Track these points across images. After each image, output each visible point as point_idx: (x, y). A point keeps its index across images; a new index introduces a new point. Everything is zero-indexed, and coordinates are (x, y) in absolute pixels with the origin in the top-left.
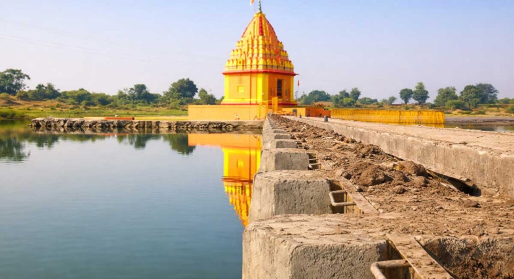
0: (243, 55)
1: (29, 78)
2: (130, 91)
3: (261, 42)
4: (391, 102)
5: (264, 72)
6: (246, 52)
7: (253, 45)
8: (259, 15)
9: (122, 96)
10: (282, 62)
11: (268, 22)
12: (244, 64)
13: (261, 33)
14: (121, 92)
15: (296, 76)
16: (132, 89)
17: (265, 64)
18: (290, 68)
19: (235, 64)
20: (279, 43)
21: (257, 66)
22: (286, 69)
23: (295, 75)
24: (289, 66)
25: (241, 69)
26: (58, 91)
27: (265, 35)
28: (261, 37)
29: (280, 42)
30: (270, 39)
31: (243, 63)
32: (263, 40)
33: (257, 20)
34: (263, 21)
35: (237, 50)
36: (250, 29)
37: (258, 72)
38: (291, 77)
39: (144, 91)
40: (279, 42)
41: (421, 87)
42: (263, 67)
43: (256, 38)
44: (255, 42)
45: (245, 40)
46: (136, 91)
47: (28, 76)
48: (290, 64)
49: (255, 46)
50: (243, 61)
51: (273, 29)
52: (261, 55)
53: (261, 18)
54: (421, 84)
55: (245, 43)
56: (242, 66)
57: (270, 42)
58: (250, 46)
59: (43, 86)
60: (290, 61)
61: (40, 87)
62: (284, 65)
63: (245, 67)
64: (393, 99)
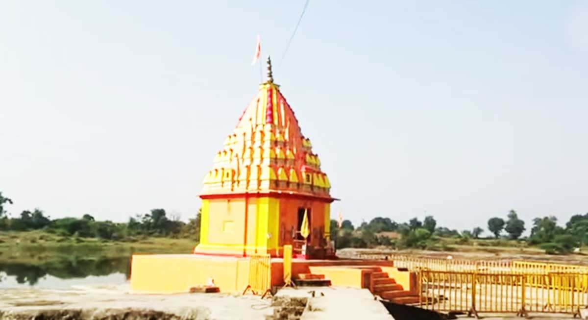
0: (235, 160)
1: (11, 203)
2: (144, 218)
3: (268, 136)
4: (477, 235)
5: (270, 195)
6: (240, 155)
7: (253, 142)
8: (268, 86)
9: (133, 224)
10: (308, 176)
11: (285, 100)
12: (235, 178)
13: (268, 120)
14: (132, 220)
15: (335, 201)
16: (147, 215)
17: (275, 178)
18: (324, 189)
19: (219, 178)
20: (304, 141)
21: (259, 182)
22: (315, 190)
23: (332, 200)
24: (322, 185)
25: (230, 187)
26: (49, 218)
27: (276, 122)
28: (268, 127)
29: (306, 138)
30: (287, 131)
31: (233, 176)
32: (273, 132)
33: (264, 95)
34: (275, 96)
35: (225, 152)
36: (251, 112)
37: (259, 195)
38: (326, 205)
39: (162, 218)
40: (303, 137)
41: (513, 216)
42: (271, 183)
43: (260, 128)
44: (258, 136)
45: (239, 132)
46: (152, 217)
47: (10, 200)
48: (324, 180)
49: (258, 143)
50: (234, 172)
51: (293, 113)
52: (267, 161)
53: (271, 91)
54: (513, 211)
55: (240, 138)
56: (230, 183)
57: (287, 137)
58: (249, 144)
59: (29, 212)
60: (324, 175)
61: (25, 213)
62: (313, 182)
63: (236, 184)
64: (478, 231)
